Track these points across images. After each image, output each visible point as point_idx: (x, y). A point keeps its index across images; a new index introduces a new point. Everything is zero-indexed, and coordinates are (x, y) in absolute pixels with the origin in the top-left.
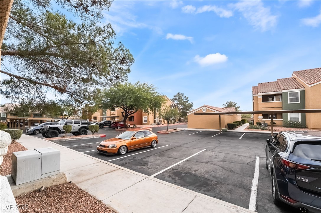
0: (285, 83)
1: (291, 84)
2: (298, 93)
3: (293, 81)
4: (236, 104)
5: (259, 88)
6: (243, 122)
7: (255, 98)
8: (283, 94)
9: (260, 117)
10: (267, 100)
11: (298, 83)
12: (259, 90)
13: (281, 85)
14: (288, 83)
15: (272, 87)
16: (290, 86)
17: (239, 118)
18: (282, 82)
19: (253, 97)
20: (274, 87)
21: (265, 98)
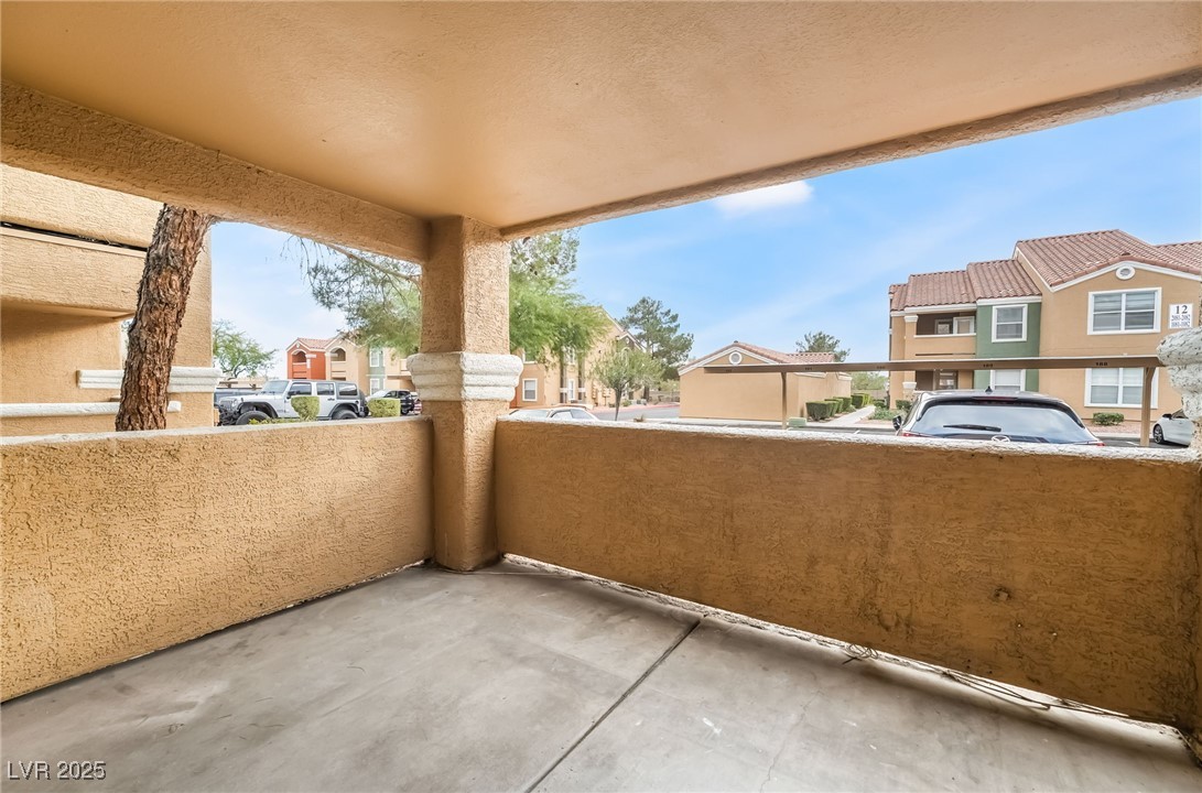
0: (989, 277)
1: (1005, 280)
2: (1021, 309)
3: (1014, 270)
4: (838, 341)
5: (910, 291)
6: (858, 402)
7: (896, 324)
8: (978, 312)
9: (909, 381)
10: (932, 331)
11: (1027, 278)
12: (909, 298)
13: (975, 283)
14: (996, 277)
15: (950, 289)
16: (1000, 287)
17: (844, 386)
18: (981, 273)
19: (891, 318)
20: (956, 288)
21: (927, 324)
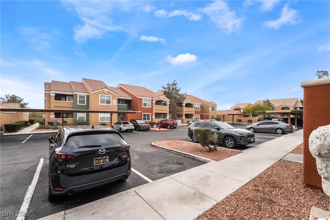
0: (76, 86)
1: (80, 88)
2: (85, 96)
3: (82, 86)
4: (23, 99)
5: (52, 86)
6: (32, 122)
7: (47, 96)
8: (74, 96)
9: (52, 116)
10: (60, 100)
11: (85, 88)
12: (52, 88)
13: (73, 87)
14: (78, 87)
15: (65, 87)
16: (79, 90)
17: (26, 117)
18: (74, 85)
19: (45, 93)
20: (67, 88)
21: (58, 97)
